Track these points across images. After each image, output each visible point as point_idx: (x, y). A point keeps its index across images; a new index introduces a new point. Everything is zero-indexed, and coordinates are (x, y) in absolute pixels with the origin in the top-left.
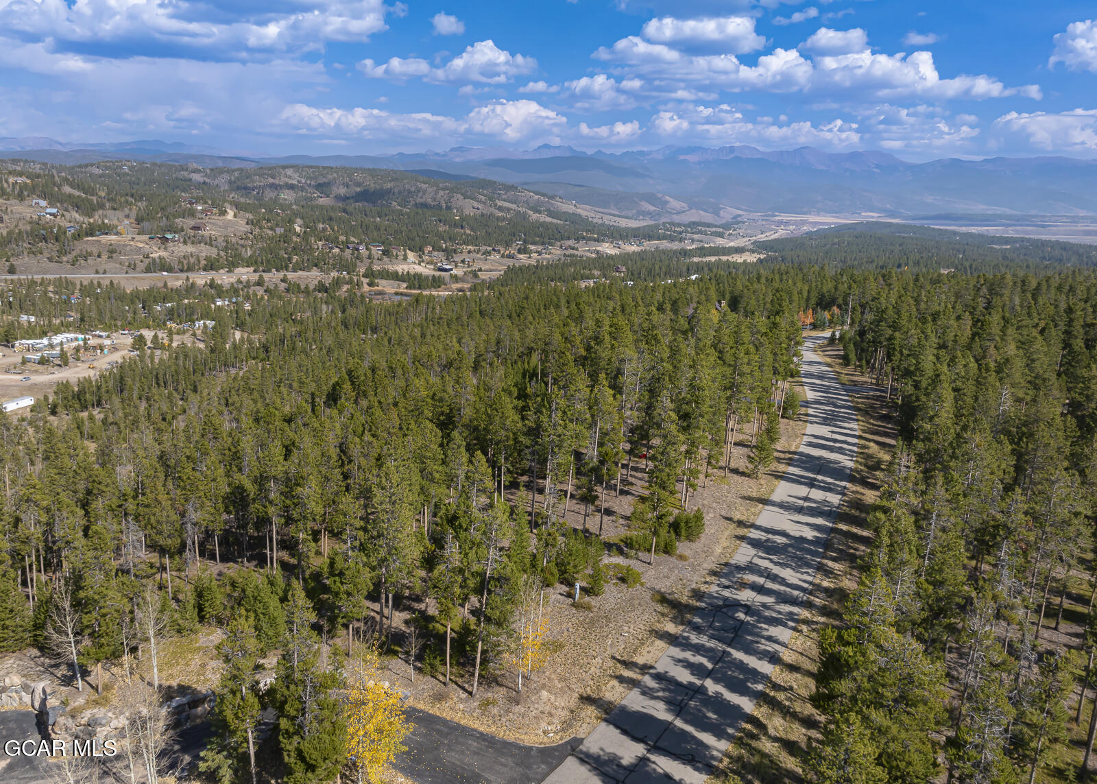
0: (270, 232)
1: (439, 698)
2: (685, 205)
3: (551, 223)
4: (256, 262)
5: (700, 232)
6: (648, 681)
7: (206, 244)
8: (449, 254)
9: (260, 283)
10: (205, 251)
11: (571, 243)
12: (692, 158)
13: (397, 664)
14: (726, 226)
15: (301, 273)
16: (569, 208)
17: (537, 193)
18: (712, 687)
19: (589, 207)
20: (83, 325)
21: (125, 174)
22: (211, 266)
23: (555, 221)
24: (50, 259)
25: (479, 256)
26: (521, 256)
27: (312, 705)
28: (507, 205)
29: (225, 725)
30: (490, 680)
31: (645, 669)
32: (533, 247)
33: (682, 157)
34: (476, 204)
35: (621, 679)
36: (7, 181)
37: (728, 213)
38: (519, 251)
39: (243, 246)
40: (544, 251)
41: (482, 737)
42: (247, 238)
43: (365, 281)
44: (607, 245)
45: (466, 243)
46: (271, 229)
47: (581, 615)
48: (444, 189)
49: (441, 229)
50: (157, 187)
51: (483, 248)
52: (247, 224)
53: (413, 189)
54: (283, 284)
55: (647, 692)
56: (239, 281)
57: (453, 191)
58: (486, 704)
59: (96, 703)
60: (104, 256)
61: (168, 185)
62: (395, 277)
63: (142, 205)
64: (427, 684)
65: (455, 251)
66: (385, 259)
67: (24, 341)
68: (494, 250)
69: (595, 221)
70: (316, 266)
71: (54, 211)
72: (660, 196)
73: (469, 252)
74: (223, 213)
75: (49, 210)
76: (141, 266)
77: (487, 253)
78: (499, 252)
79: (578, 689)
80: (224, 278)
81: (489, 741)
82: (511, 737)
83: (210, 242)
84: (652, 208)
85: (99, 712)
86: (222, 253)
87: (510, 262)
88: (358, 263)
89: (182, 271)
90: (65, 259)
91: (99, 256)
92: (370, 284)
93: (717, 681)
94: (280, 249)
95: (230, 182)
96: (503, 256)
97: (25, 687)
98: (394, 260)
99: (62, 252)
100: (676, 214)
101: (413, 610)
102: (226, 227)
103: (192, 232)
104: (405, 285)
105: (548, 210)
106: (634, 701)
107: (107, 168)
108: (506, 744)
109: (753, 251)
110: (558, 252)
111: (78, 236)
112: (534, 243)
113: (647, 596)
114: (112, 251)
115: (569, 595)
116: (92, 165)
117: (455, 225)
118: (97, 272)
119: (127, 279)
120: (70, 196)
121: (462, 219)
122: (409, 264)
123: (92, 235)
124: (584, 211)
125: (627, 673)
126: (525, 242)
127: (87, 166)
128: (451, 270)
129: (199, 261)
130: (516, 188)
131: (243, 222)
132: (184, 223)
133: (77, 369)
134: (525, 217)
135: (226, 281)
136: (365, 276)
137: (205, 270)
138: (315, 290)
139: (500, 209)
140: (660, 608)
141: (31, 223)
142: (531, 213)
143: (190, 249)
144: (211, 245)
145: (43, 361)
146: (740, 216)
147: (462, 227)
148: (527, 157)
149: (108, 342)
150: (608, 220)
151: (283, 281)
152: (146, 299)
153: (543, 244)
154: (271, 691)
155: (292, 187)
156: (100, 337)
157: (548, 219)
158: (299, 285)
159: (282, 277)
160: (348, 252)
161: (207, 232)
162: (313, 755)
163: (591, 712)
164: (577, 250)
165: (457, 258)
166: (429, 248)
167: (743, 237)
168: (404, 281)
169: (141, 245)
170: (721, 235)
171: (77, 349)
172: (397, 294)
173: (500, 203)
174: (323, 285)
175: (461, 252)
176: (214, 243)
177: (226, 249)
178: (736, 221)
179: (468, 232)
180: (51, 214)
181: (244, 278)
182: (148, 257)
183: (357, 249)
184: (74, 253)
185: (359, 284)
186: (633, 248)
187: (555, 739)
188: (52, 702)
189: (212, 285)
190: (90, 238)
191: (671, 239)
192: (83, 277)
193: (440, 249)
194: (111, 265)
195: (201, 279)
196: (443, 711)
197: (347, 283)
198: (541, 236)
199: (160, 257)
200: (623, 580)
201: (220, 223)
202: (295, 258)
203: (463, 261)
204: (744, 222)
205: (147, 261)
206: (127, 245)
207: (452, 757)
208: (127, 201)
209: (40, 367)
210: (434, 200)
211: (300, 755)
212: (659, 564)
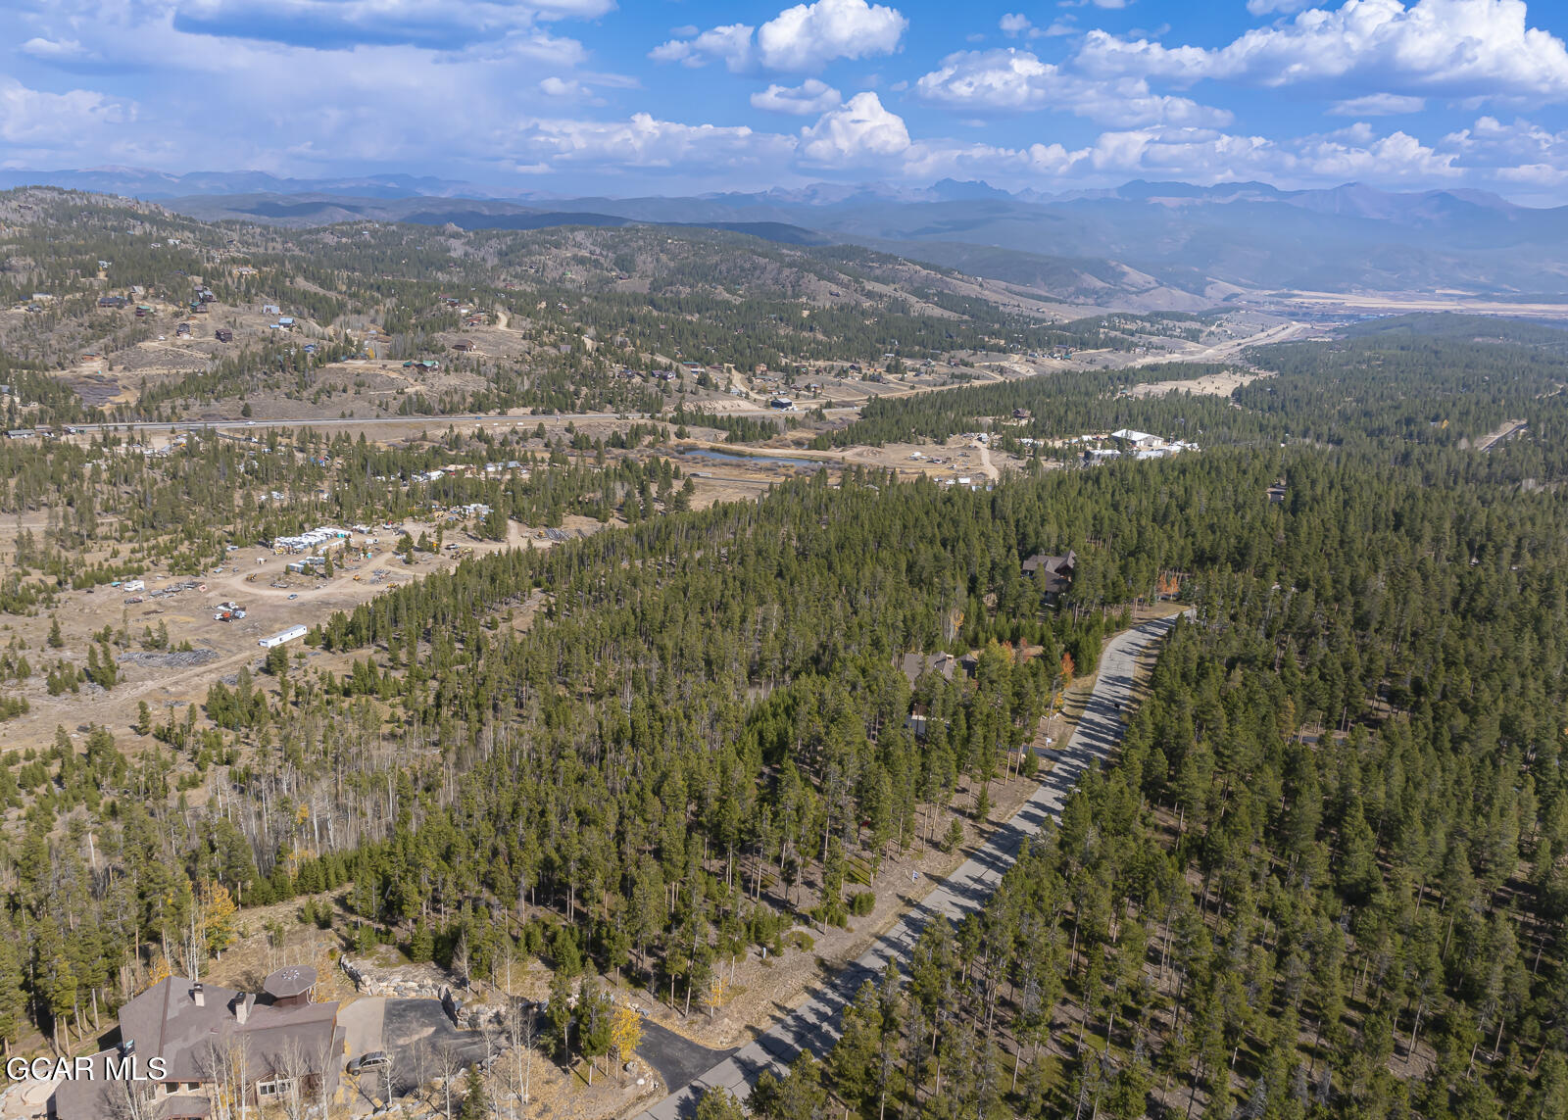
0: (553, 352)
1: (666, 1016)
2: (1151, 278)
3: (940, 320)
4: (535, 400)
5: (1164, 332)
6: (789, 1020)
7: (472, 371)
8: (790, 373)
9: (539, 433)
10: (474, 384)
11: (963, 354)
12: (1171, 202)
13: (643, 993)
14: (1207, 317)
15: (591, 414)
16: (969, 288)
17: (925, 266)
18: (825, 1026)
19: (1003, 284)
20: (340, 512)
21: (367, 245)
22: (479, 406)
23: (947, 314)
24: (289, 396)
25: (831, 378)
26: (890, 377)
27: (595, 1020)
28: (878, 287)
29: (554, 1023)
30: (697, 1009)
31: (790, 1012)
32: (909, 362)
33: (1155, 200)
34: (834, 288)
35: (773, 1018)
36: (230, 274)
37: (1219, 289)
38: (889, 370)
39: (519, 374)
40: (923, 369)
41: (686, 1041)
42: (524, 361)
43: (673, 428)
44: (1016, 357)
45: (816, 355)
46: (555, 346)
47: (764, 970)
48: (791, 265)
49: (782, 332)
50: (407, 264)
51: (839, 364)
52: (524, 338)
53: (747, 266)
54: (568, 435)
55: (786, 1027)
56: (514, 432)
57: (803, 267)
58: (692, 1023)
59: (479, 1001)
60: (351, 392)
61: (421, 261)
62: (714, 422)
63: (390, 303)
64: (660, 1007)
65: (798, 370)
66: (702, 391)
67: (283, 539)
68: (852, 367)
69: (1008, 310)
70: (610, 403)
71: (289, 320)
72: (1114, 264)
73: (818, 372)
74: (493, 320)
75: (283, 320)
76: (394, 405)
77: (843, 373)
78: (859, 370)
79: (747, 1020)
80: (496, 426)
81: (690, 1045)
82: (701, 1043)
83: (477, 369)
84: (1099, 284)
85: (482, 1007)
86: (493, 386)
87: (873, 389)
88: (666, 399)
89: (443, 412)
90: (305, 394)
91: (345, 391)
92: (680, 435)
93: (830, 1024)
94: (566, 377)
95: (501, 254)
96: (864, 379)
97: (435, 986)
98: (712, 393)
99: (302, 385)
100: (1137, 294)
101: (659, 957)
102: (497, 344)
103: (455, 353)
104: (724, 435)
105: (940, 294)
106: (776, 1031)
107: (344, 234)
108: (698, 1046)
109: (1236, 369)
110: (945, 370)
111: (319, 361)
112: (911, 356)
113: (812, 959)
114: (360, 383)
115: (761, 955)
116: (325, 230)
117: (802, 327)
118: (343, 416)
119: (379, 426)
120: (305, 294)
121: (812, 316)
122: (733, 398)
123: (335, 360)
124: (994, 293)
125: (778, 1014)
126: (898, 353)
127: (318, 231)
128: (790, 404)
129: (464, 399)
130: (896, 259)
131: (518, 333)
132: (445, 338)
133: (343, 581)
134: (903, 307)
135: (498, 431)
136: (673, 421)
137: (471, 411)
138: (607, 444)
139: (870, 295)
140: (817, 970)
141: (263, 340)
142: (913, 299)
143: (453, 380)
144: (479, 373)
145: (306, 571)
146: (1236, 295)
147: (811, 329)
148: (919, 198)
149: (370, 541)
150: (1028, 307)
151: (569, 430)
152: (405, 463)
153: (924, 356)
154: (575, 1010)
155: (581, 261)
156: (362, 532)
157: (937, 312)
158: (587, 438)
159: (567, 424)
160: (653, 381)
161: (475, 353)
162: (595, 1042)
163: (749, 1034)
164: (972, 366)
165: (801, 382)
166: (763, 367)
167: (1231, 337)
168: (723, 429)
169: (394, 375)
170: (1193, 336)
171: (340, 555)
172: (713, 450)
173: (869, 286)
174: (619, 438)
175: (806, 373)
176: (482, 369)
177: (497, 379)
178: (1229, 307)
179: (820, 337)
180: (285, 325)
181: (521, 426)
182: (402, 393)
183: (665, 378)
184: (316, 387)
185: (665, 435)
186: (1055, 364)
187: (725, 1047)
188: (455, 998)
189: (481, 436)
190: (334, 365)
191: (1115, 345)
192: (328, 424)
193: (778, 368)
194: (359, 405)
195: (466, 426)
196: (667, 1025)
197: (650, 433)
198: (922, 344)
199: (416, 393)
200: (800, 945)
201: (490, 338)
202: (584, 390)
203: (808, 388)
204: (1238, 309)
205: (402, 399)
206: (377, 375)
207: (668, 1051)
208: (372, 297)
209: (304, 579)
210: (776, 281)
211: (589, 1042)
212: (830, 934)
